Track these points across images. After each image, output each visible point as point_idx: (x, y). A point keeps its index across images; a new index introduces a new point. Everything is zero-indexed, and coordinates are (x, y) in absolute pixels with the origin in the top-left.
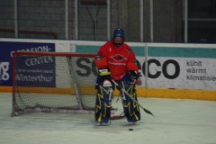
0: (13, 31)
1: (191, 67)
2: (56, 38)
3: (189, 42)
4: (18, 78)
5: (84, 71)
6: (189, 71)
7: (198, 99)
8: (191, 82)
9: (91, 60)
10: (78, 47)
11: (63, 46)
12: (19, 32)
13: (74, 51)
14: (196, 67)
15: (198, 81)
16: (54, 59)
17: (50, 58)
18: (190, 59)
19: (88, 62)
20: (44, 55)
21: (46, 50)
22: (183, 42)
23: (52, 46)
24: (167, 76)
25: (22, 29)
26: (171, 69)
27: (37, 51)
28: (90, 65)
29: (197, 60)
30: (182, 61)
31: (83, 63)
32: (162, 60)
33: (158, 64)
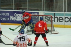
2: (39, 11)
5: (47, 20)
9: (49, 17)
10: (45, 13)
11: (41, 13)
13: (44, 15)
16: (38, 17)
17: (37, 16)
20: (35, 15)
23: (38, 13)
25: (29, 8)
31: (47, 18)
32: (69, 17)
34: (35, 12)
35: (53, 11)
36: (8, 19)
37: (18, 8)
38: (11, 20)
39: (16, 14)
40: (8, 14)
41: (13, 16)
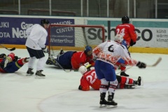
0: (49, 12)
1: (159, 34)
2: (75, 16)
3: (158, 18)
4: (52, 40)
5: (92, 36)
6: (158, 36)
7: (164, 53)
8: (159, 43)
9: (97, 29)
10: (89, 21)
11: (79, 21)
12: (52, 12)
13: (86, 24)
14: (163, 34)
15: (164, 43)
16: (74, 29)
17: (71, 28)
18: (158, 29)
19: (95, 30)
20: (67, 26)
21: (69, 23)
22: (154, 18)
23: (72, 21)
24: (144, 39)
25: (54, 10)
26: (147, 35)
27: (63, 24)
28: (96, 33)
29: (163, 29)
30: (154, 30)
31: (92, 31)
32: (141, 29)
33: (139, 32)
34: (66, 20)
35: (106, 17)
36: (8, 35)
37: (29, 11)
38: (14, 37)
39: (24, 23)
40: (7, 25)
41: (18, 29)
